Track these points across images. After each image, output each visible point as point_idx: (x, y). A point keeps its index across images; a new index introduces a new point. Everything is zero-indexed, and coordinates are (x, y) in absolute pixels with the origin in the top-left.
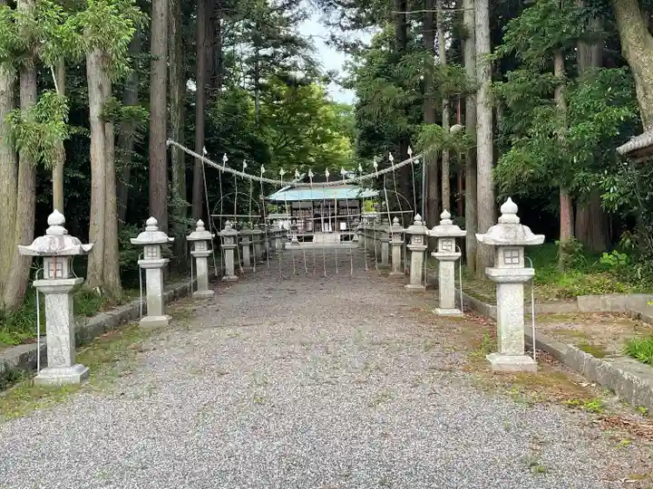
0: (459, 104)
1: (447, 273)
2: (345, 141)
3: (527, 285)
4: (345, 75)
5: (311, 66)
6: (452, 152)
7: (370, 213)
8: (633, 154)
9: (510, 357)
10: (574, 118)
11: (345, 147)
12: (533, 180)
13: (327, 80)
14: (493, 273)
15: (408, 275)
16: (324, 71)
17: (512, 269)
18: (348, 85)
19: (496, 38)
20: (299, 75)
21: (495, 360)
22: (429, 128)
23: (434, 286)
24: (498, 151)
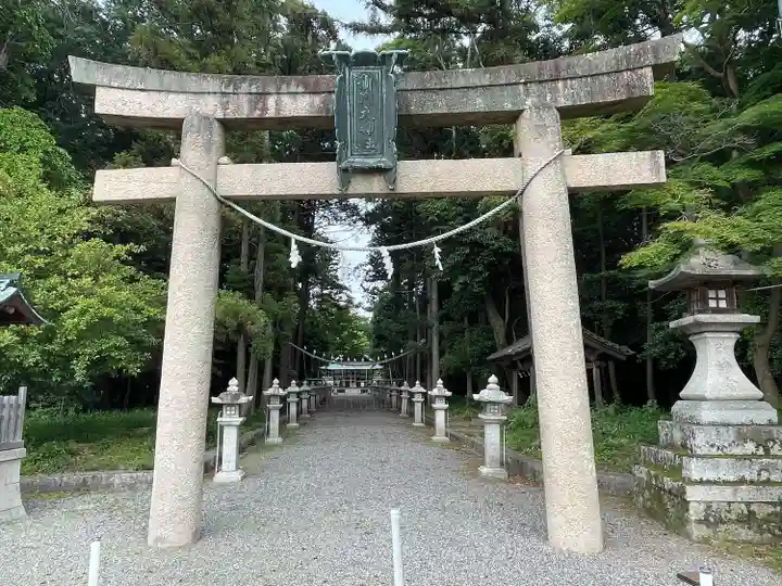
0: (425, 331)
1: (418, 408)
2: (365, 339)
3: (446, 410)
4: (368, 305)
5: (350, 301)
6: (422, 354)
7: (377, 378)
8: (493, 360)
9: (440, 437)
10: (472, 343)
11: (365, 342)
12: (456, 368)
13: (357, 307)
14: (434, 406)
15: (400, 409)
16: (356, 302)
17: (440, 405)
18: (369, 310)
19: (440, 306)
20: (342, 304)
21: (434, 438)
22: (411, 342)
23: (411, 414)
24: (441, 354)
